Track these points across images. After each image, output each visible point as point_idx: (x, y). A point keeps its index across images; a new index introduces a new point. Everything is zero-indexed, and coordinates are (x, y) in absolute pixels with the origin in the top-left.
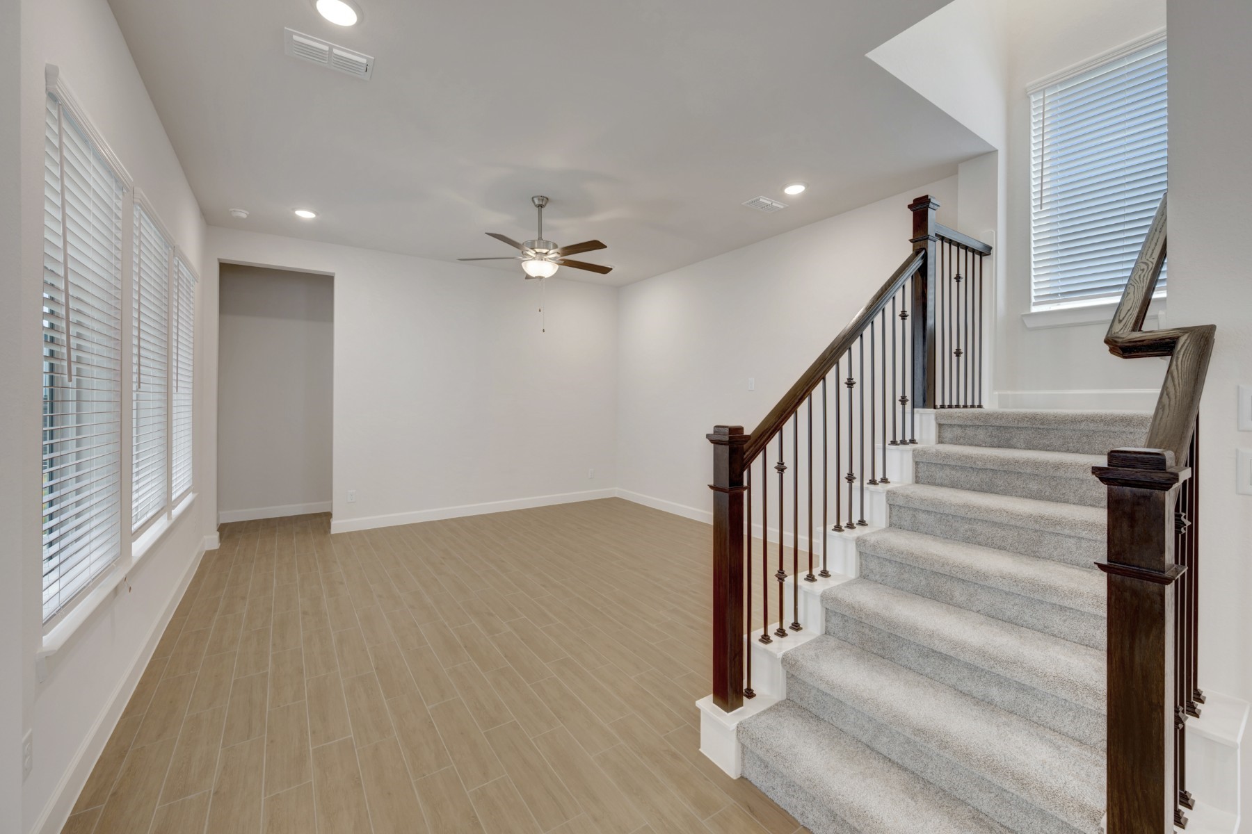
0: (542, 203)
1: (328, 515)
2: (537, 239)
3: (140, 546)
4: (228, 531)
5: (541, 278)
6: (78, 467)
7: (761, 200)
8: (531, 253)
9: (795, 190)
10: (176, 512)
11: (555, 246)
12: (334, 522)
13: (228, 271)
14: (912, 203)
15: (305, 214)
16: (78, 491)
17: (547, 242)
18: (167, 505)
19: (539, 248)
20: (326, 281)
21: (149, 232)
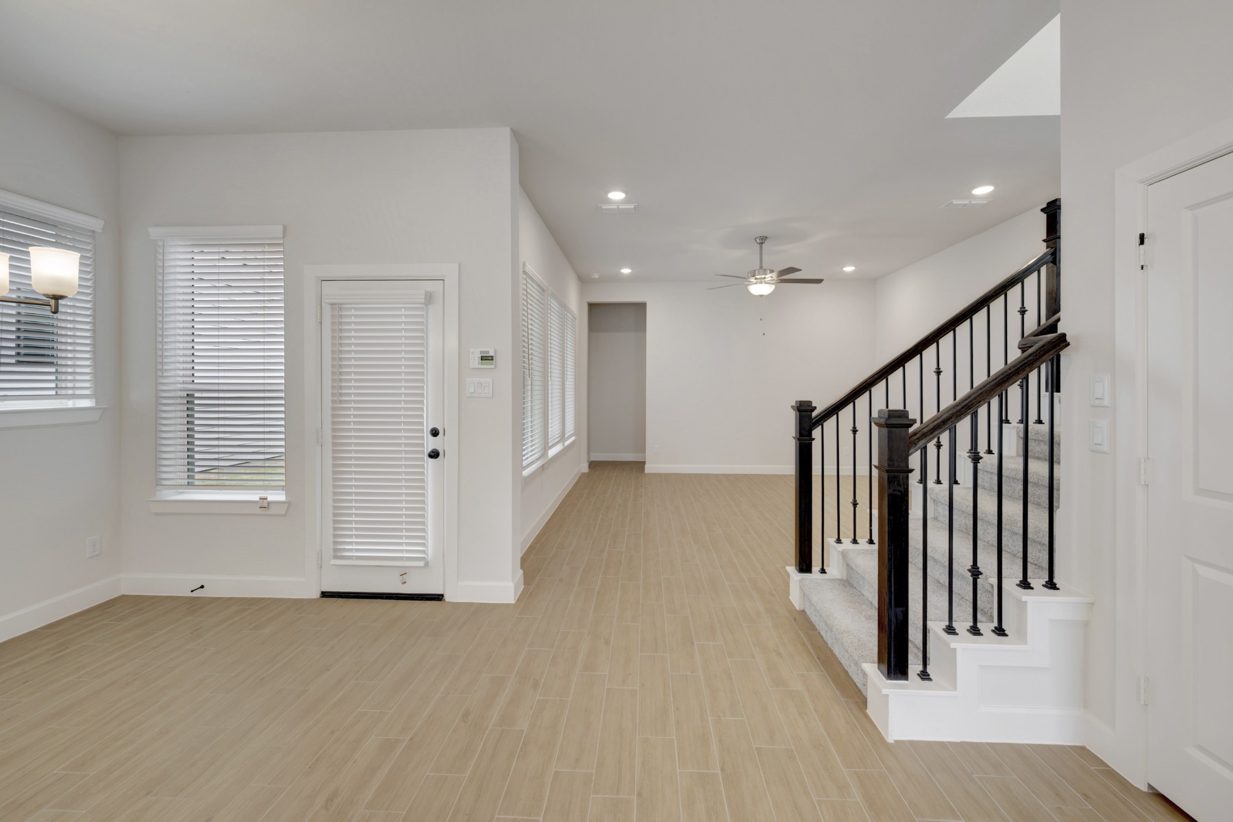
0: (763, 240)
1: (644, 463)
2: (758, 268)
3: (552, 453)
4: (593, 465)
5: (761, 296)
6: (532, 432)
7: (954, 203)
8: (753, 280)
9: (983, 190)
10: (567, 443)
11: (772, 271)
12: (646, 466)
13: (592, 306)
14: (1045, 206)
15: (626, 271)
16: (532, 441)
17: (765, 270)
18: (562, 438)
19: (759, 275)
20: (641, 307)
21: (554, 305)
